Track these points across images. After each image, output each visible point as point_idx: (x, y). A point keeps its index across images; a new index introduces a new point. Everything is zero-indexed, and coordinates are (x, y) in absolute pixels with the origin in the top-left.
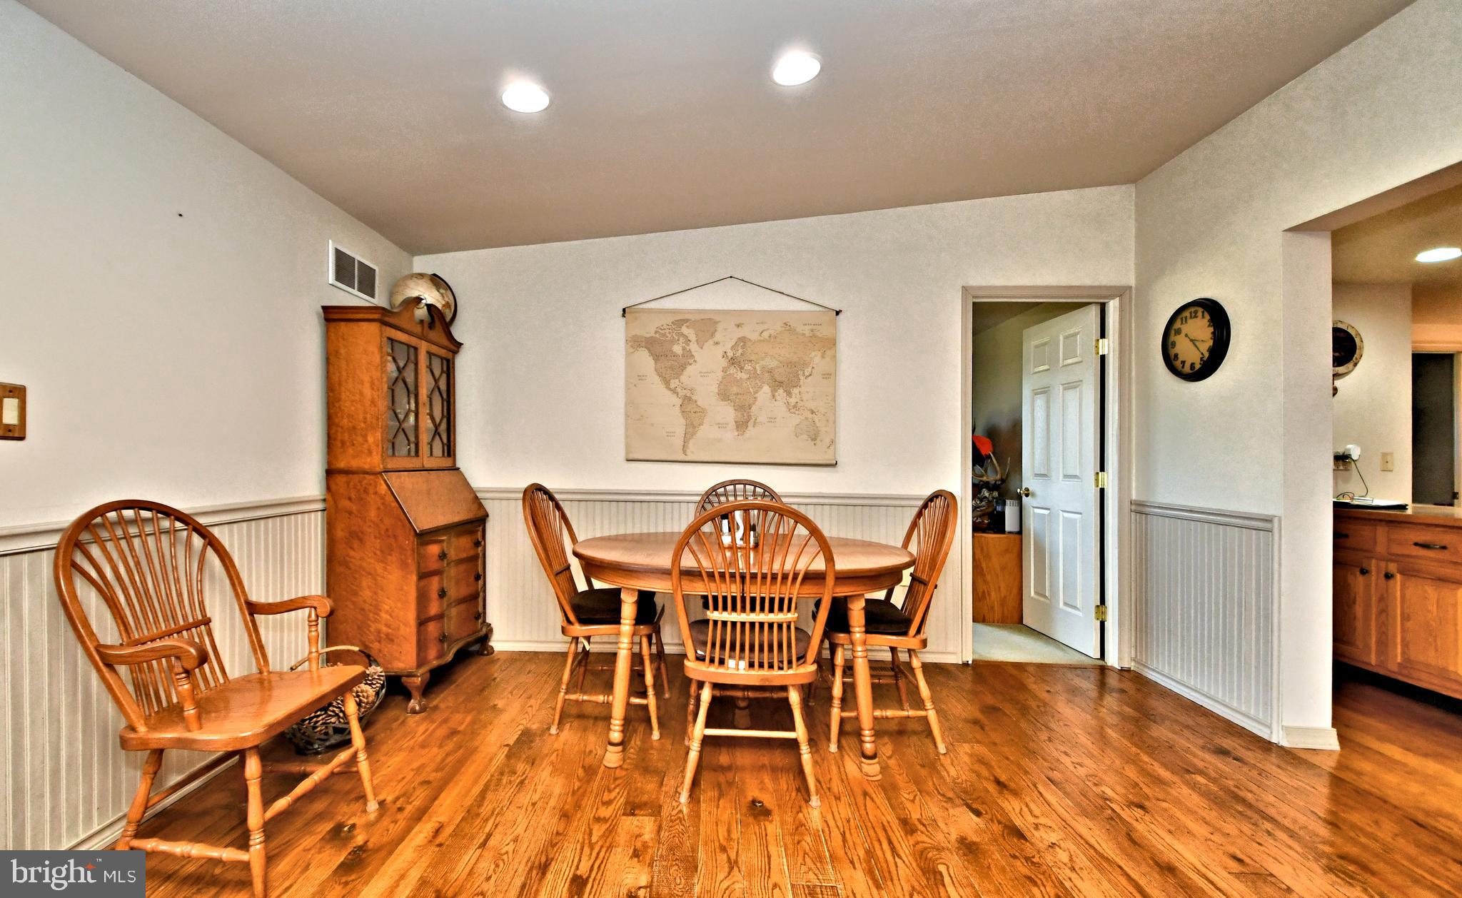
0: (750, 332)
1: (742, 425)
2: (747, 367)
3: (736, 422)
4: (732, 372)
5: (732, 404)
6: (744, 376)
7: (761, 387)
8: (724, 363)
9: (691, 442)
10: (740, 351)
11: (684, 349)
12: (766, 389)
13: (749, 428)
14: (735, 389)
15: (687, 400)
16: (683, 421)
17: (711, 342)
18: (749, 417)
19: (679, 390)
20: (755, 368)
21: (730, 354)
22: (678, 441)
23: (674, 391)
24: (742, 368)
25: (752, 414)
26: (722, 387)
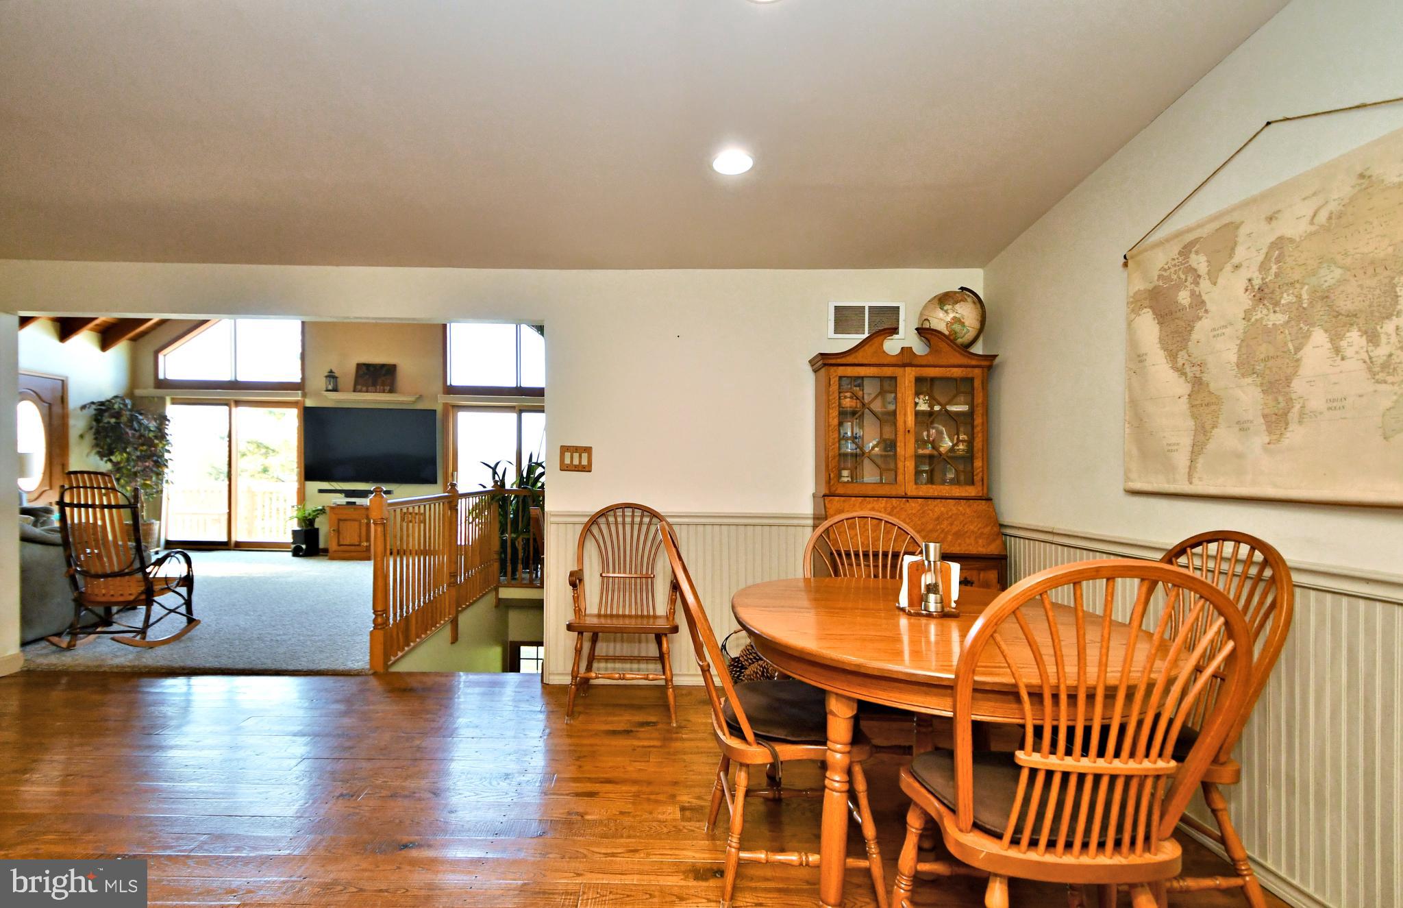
0: (1294, 225)
1: (1277, 421)
2: (1286, 299)
3: (1265, 416)
4: (1259, 316)
5: (1259, 380)
6: (1280, 318)
7: (1307, 336)
8: (1246, 301)
9: (1201, 461)
10: (1274, 268)
11: (1193, 293)
12: (1319, 337)
13: (1290, 429)
14: (1263, 350)
15: (1198, 384)
16: (1191, 423)
17: (1228, 267)
18: (1289, 401)
19: (1188, 369)
20: (1299, 297)
21: (1257, 282)
22: (1181, 459)
23: (1181, 372)
24: (1277, 304)
25: (1294, 396)
26: (1244, 350)
